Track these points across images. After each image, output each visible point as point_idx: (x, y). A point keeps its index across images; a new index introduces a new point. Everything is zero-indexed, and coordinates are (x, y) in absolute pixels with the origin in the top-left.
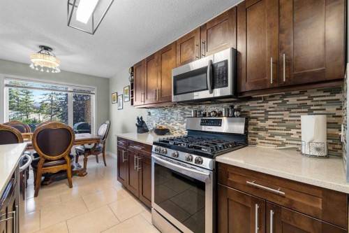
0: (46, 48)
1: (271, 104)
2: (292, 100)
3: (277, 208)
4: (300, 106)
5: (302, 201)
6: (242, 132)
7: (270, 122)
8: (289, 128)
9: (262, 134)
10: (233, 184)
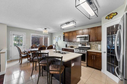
0: (46, 29)
1: (94, 43)
2: (97, 42)
3: (95, 56)
4: (98, 43)
5: (98, 54)
6: (90, 47)
7: (94, 45)
8: (97, 46)
9: (93, 47)
10: (89, 54)
